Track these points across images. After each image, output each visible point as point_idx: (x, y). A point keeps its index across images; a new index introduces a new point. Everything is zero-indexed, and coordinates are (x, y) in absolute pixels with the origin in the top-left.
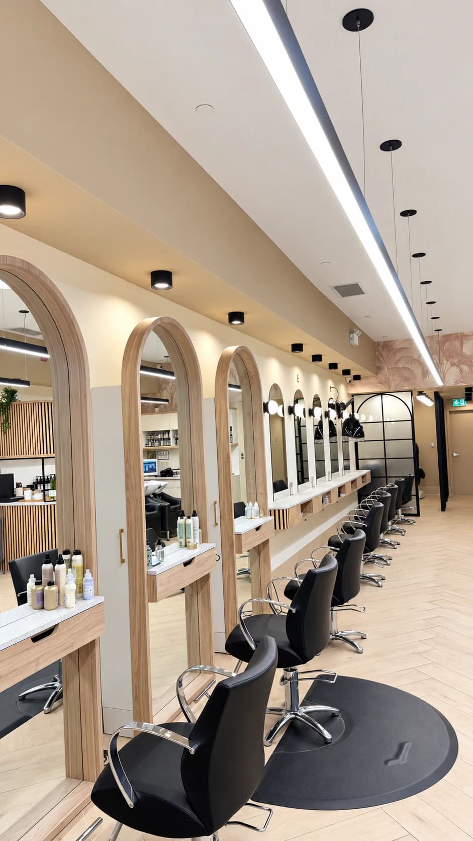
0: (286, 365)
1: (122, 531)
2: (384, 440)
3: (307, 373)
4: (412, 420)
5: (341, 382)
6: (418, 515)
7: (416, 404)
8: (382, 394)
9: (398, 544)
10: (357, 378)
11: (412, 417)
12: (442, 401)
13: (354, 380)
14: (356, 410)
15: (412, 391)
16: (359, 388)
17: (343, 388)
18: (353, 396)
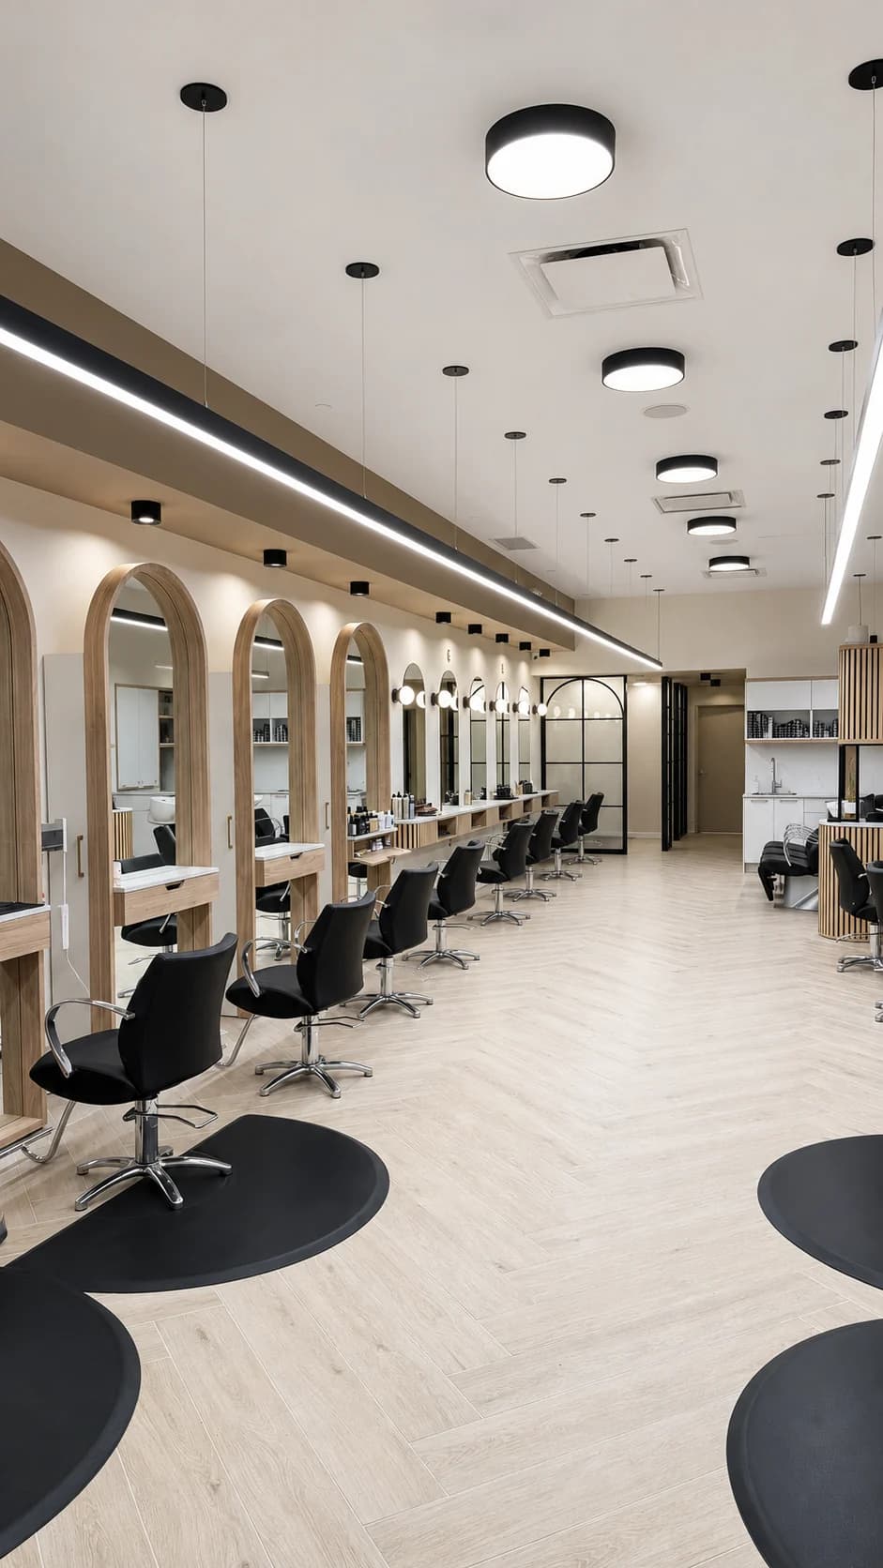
0: (431, 640)
1: (230, 818)
3: (463, 648)
4: (624, 719)
5: (520, 660)
6: (623, 852)
8: (582, 678)
9: (554, 896)
10: (545, 653)
11: (625, 712)
12: (685, 689)
13: (541, 655)
14: (545, 700)
15: (625, 677)
16: (550, 669)
17: (523, 667)
18: (542, 679)
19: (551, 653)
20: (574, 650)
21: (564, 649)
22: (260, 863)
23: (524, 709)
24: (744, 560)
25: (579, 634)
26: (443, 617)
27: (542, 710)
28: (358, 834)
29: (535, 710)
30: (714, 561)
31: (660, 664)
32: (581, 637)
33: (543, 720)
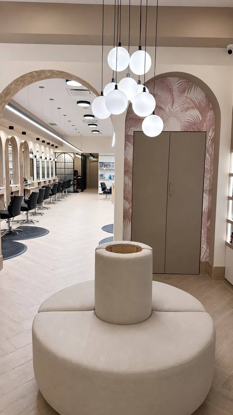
0: (34, 143)
2: (65, 168)
3: (41, 145)
4: (74, 162)
5: (51, 148)
7: (75, 157)
8: (65, 153)
10: (56, 147)
11: (74, 161)
12: (86, 157)
13: (56, 148)
14: (56, 157)
15: (74, 153)
16: (57, 151)
17: (52, 150)
18: (55, 153)
19: (58, 147)
20: (63, 147)
21: (60, 146)
22: (11, 187)
23: (52, 159)
24: (99, 131)
25: (64, 143)
26: (38, 139)
27: (56, 160)
28: (26, 183)
29: (54, 160)
30: (93, 131)
31: (82, 151)
32: (65, 144)
33: (56, 162)
